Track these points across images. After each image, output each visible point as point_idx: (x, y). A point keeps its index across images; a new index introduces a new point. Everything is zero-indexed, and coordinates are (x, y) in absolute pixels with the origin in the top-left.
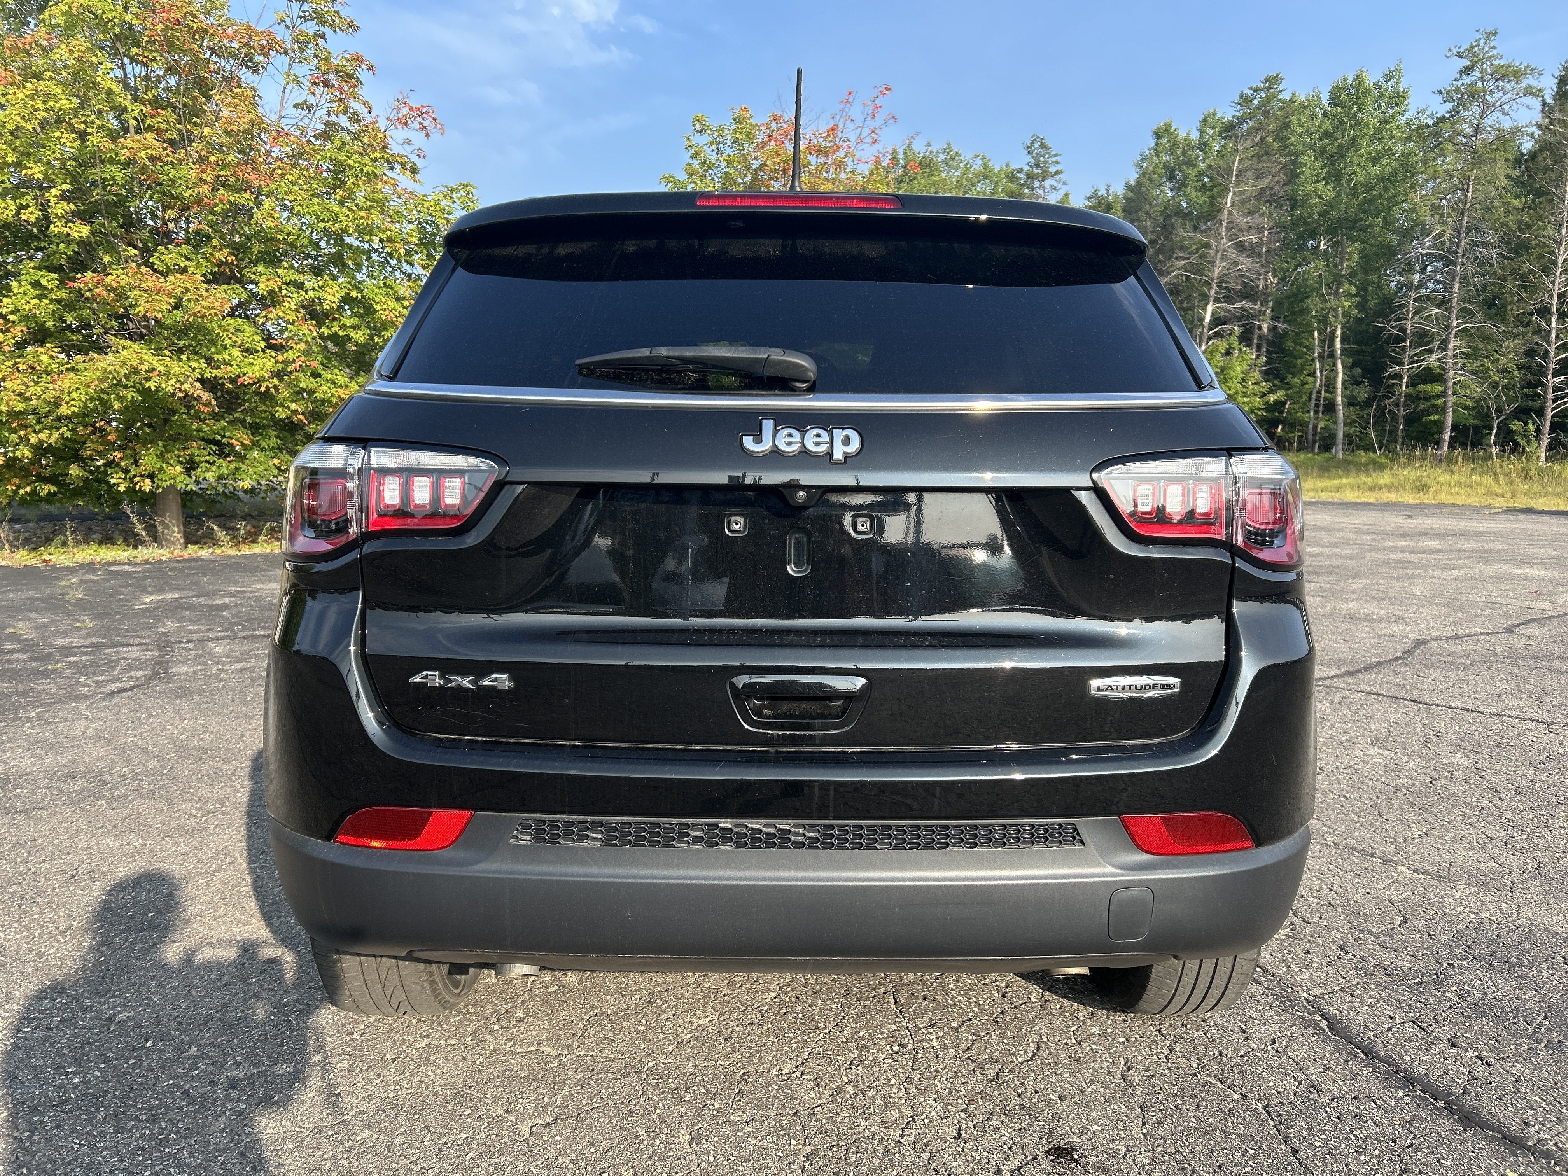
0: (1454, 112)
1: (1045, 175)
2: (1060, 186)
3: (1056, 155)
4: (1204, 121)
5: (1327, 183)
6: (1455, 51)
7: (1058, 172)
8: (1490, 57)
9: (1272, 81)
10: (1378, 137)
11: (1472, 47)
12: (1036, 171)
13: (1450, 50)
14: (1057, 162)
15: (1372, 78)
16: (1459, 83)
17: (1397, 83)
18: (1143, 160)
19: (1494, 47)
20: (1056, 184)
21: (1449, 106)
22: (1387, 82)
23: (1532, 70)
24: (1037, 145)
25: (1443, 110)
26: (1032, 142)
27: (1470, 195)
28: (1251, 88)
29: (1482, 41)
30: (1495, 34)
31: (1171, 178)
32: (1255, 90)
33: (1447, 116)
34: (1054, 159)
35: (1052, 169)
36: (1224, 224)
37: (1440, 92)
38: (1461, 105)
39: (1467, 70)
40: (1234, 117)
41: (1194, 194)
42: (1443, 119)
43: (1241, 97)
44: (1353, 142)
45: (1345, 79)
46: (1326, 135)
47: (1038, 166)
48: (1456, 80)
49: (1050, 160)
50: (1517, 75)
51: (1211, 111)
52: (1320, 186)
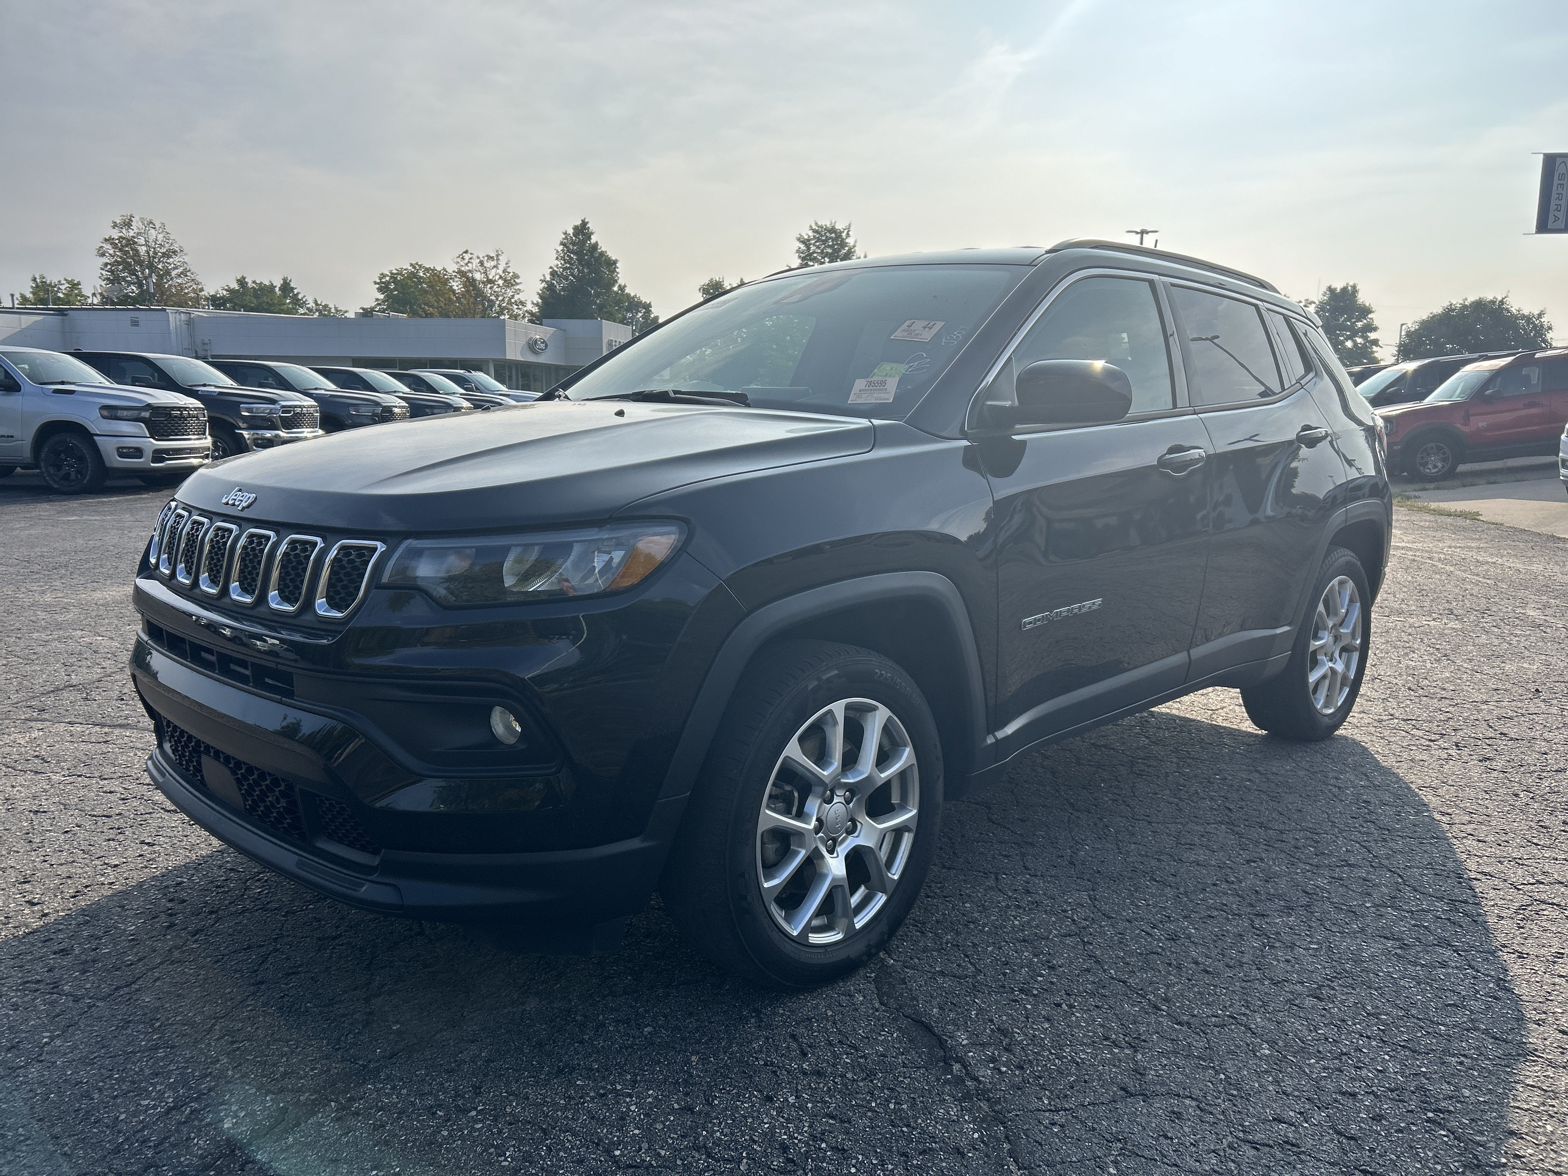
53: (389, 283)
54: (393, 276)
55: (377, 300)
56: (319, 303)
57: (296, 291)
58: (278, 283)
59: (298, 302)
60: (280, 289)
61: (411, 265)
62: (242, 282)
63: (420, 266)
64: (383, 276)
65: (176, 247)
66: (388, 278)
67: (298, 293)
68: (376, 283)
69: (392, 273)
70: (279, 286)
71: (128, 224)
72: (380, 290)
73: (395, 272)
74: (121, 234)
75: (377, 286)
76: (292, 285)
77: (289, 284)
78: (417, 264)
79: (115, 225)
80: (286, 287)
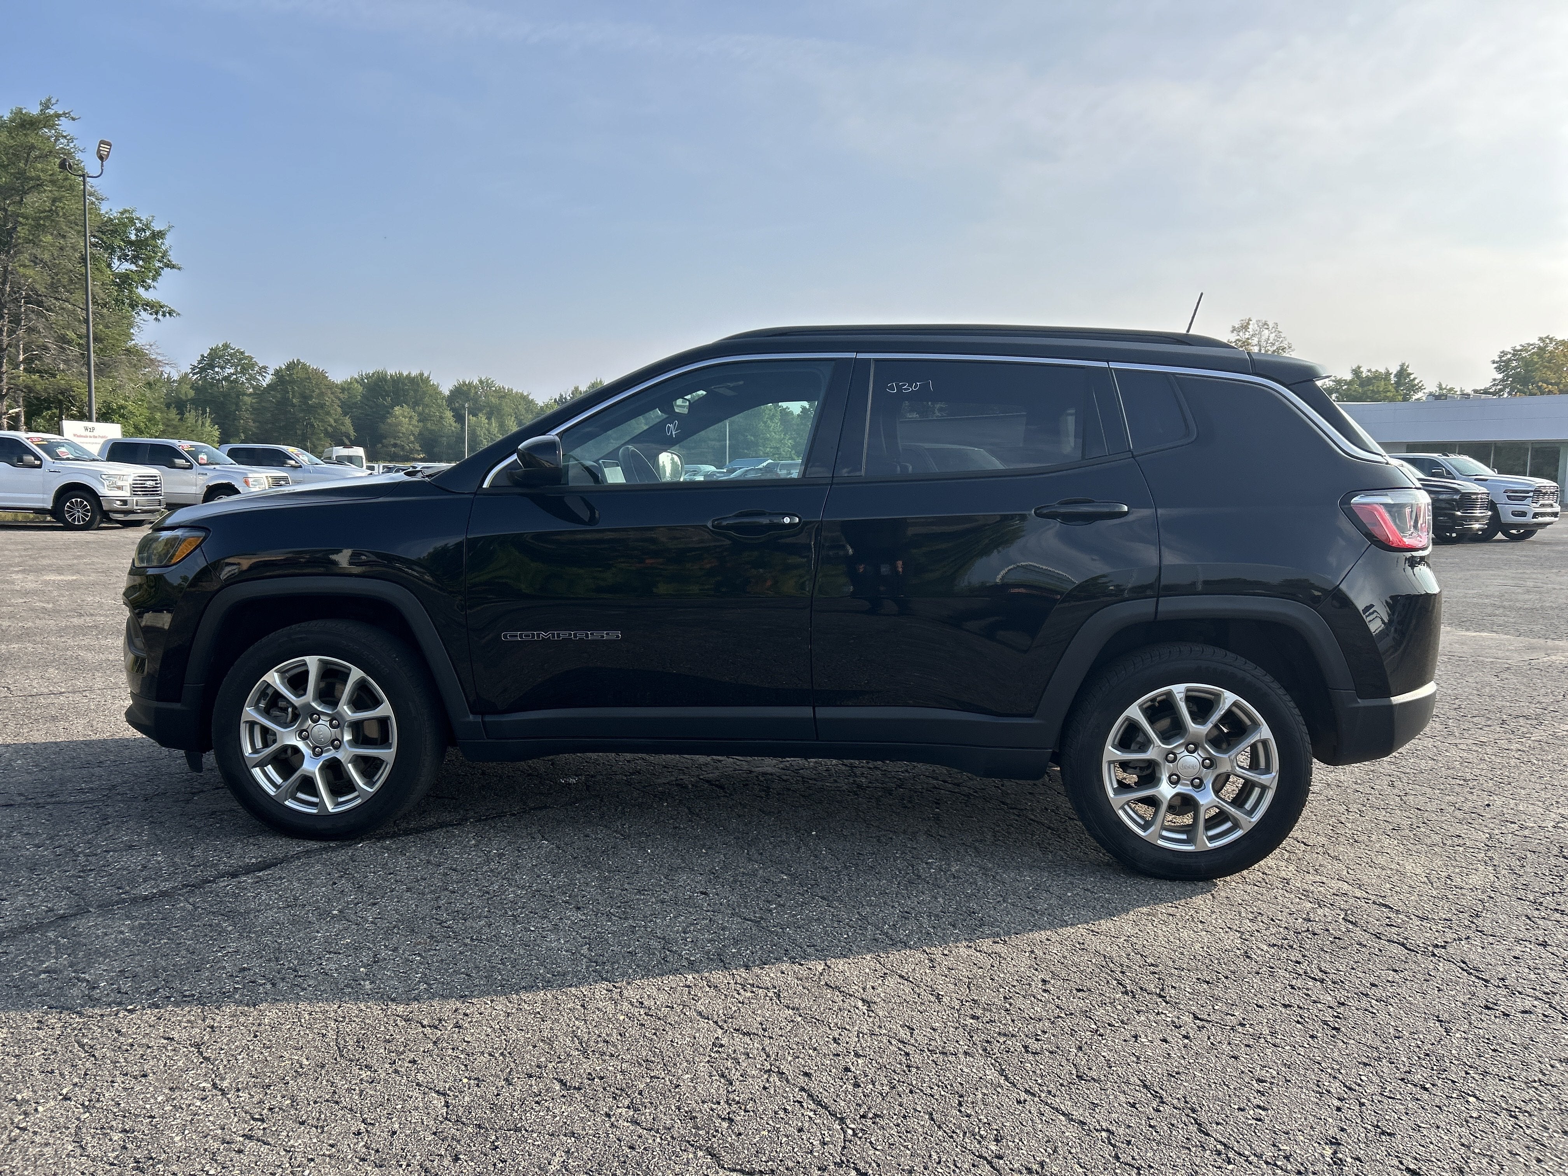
53: (1510, 360)
54: (1515, 352)
55: (1495, 380)
56: (1444, 386)
57: (1412, 377)
58: (1394, 370)
59: (1414, 388)
60: (1396, 376)
61: (1541, 339)
62: (1357, 372)
63: (1551, 340)
64: (1504, 353)
65: (1285, 344)
66: (1509, 356)
67: (1414, 379)
68: (1494, 362)
69: (1515, 350)
70: (1395, 372)
71: (1245, 327)
72: (1498, 369)
73: (1518, 348)
74: (1238, 337)
75: (1496, 365)
76: (1410, 370)
77: (1406, 370)
78: (1547, 337)
79: (1234, 329)
80: (1402, 373)
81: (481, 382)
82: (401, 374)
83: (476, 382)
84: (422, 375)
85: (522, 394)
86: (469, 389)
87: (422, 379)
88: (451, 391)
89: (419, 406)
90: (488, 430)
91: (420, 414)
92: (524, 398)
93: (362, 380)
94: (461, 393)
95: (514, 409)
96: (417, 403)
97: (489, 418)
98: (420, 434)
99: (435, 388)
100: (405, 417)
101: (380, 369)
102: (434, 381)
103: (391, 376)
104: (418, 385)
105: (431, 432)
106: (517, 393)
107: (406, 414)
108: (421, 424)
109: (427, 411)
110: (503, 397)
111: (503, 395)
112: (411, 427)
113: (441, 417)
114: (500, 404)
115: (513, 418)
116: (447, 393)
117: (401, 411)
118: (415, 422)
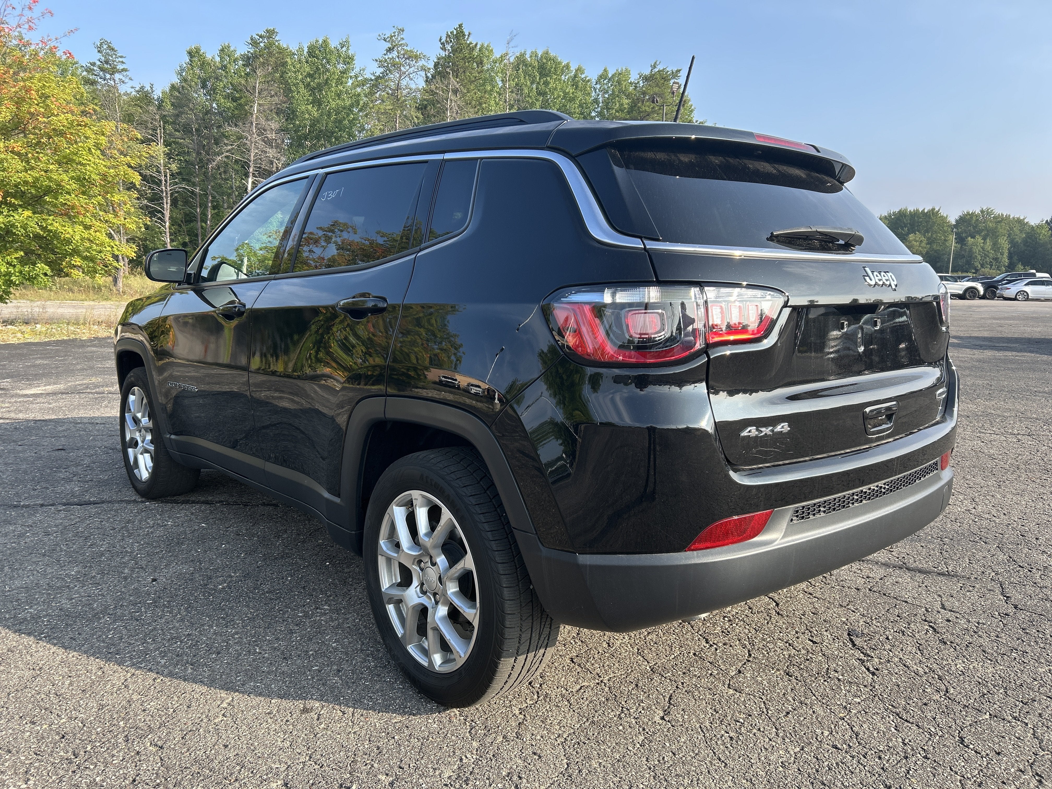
0: (384, 74)
1: (114, 71)
2: (127, 81)
3: (121, 57)
4: (222, 50)
5: (313, 106)
6: (382, 36)
7: (123, 70)
8: (402, 44)
9: (271, 33)
10: (340, 82)
11: (392, 37)
12: (106, 66)
13: (379, 35)
14: (123, 62)
15: (333, 44)
16: (386, 57)
17: (348, 49)
18: (182, 70)
19: (403, 39)
20: (124, 79)
21: (382, 70)
22: (342, 48)
23: (424, 56)
24: (105, 47)
25: (379, 71)
26: (101, 44)
27: (397, 125)
28: (258, 35)
29: (396, 33)
30: (403, 31)
31: (204, 86)
32: (261, 37)
33: (381, 75)
34: (120, 59)
35: (120, 67)
36: (254, 125)
37: (377, 61)
38: (388, 70)
39: (390, 50)
40: (248, 52)
41: (222, 100)
42: (378, 78)
43: (252, 39)
44: (327, 82)
45: (317, 41)
46: (309, 75)
47: (107, 62)
48: (385, 55)
49: (117, 60)
50: (417, 58)
51: (227, 44)
52: (310, 107)
81: (982, 211)
82: (918, 210)
83: (978, 211)
84: (933, 209)
85: (1018, 219)
86: (972, 218)
87: (933, 214)
88: (957, 221)
89: (928, 232)
90: (983, 248)
91: (928, 239)
92: (1019, 221)
93: (890, 216)
94: (964, 220)
95: (1008, 231)
96: (927, 231)
97: (984, 239)
98: (927, 253)
99: (944, 219)
100: (916, 241)
101: (903, 208)
102: (943, 213)
103: (910, 211)
104: (930, 217)
105: (936, 251)
106: (1014, 218)
107: (917, 239)
108: (928, 246)
109: (934, 236)
110: (999, 222)
111: (1000, 220)
112: (920, 248)
113: (945, 240)
114: (996, 228)
115: (1005, 238)
116: (952, 220)
117: (914, 237)
118: (923, 244)
